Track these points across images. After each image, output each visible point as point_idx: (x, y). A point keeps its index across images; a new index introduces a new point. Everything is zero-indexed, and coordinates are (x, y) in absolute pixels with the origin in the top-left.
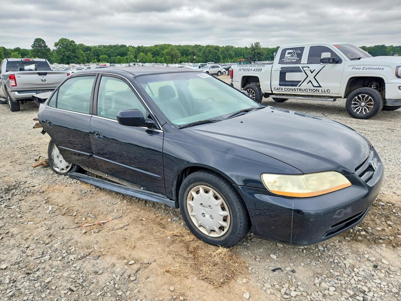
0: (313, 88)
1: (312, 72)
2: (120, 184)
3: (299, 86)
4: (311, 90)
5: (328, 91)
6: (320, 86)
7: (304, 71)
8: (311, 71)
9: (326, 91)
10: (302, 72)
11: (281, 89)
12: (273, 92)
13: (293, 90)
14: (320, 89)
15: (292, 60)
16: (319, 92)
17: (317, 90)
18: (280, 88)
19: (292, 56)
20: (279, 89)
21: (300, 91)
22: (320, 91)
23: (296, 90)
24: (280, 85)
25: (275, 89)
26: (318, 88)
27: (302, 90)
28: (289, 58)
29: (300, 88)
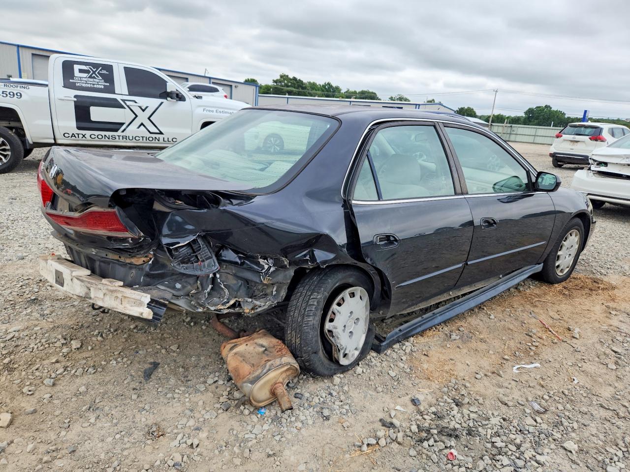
0: (149, 135)
1: (143, 110)
2: (474, 291)
3: (123, 131)
4: (145, 139)
5: (174, 140)
6: (161, 133)
7: (128, 106)
8: (140, 107)
9: (170, 140)
10: (125, 108)
11: (81, 136)
12: (59, 141)
13: (111, 137)
14: (161, 136)
15: (94, 85)
16: (159, 141)
17: (155, 138)
18: (78, 134)
19: (90, 77)
20: (77, 136)
21: (124, 139)
22: (161, 140)
23: (117, 137)
24: (79, 128)
25: (66, 135)
26: (157, 136)
27: (127, 138)
28: (85, 79)
29: (124, 134)
